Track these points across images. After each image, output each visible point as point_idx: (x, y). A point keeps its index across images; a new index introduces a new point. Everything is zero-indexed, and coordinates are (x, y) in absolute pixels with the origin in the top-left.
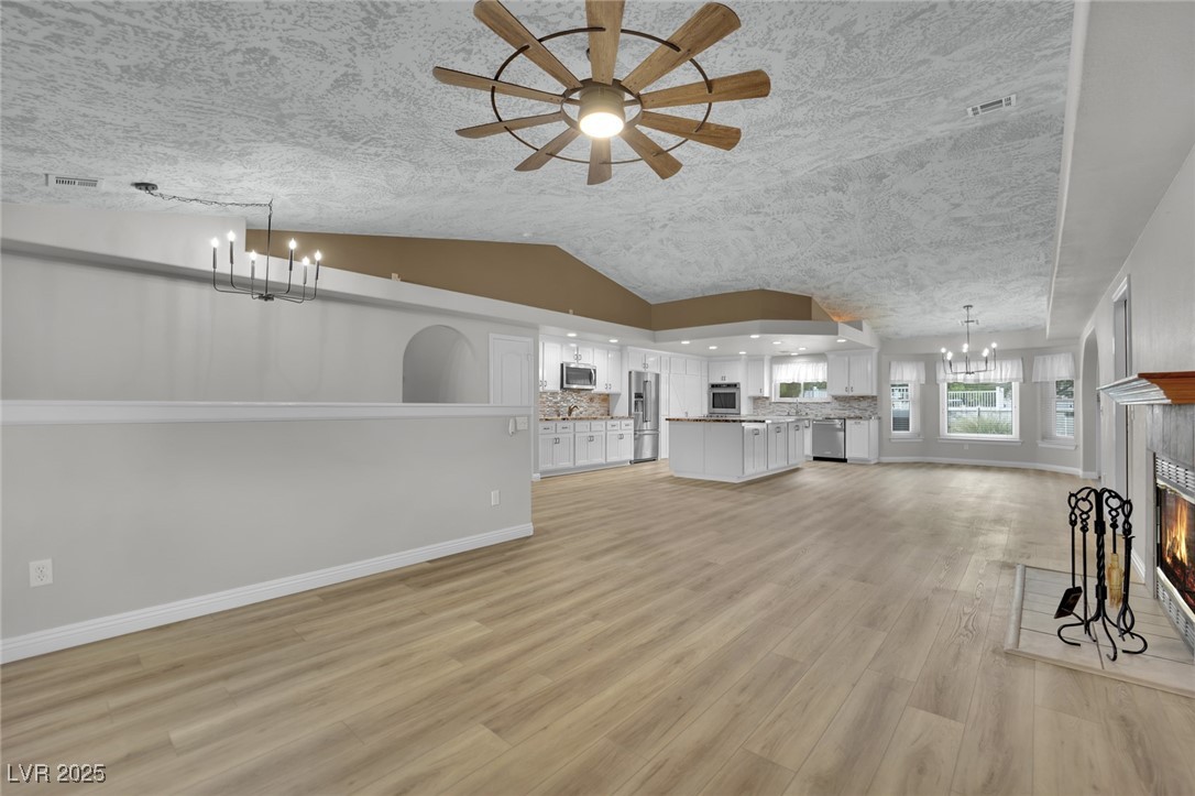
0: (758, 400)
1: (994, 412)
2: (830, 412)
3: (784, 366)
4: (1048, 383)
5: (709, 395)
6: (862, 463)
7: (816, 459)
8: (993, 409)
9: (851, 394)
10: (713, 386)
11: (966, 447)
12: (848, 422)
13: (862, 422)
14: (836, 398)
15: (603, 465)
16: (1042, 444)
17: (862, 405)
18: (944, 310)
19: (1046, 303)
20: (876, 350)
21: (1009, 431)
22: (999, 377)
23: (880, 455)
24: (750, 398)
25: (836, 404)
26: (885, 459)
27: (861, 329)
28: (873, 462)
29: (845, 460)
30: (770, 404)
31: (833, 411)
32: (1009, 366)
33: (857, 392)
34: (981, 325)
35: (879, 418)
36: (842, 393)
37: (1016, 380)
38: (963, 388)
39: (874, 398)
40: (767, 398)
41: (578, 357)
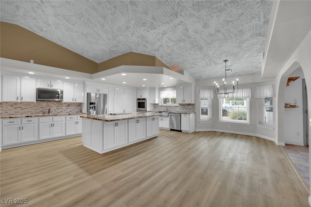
0: (155, 105)
1: (243, 107)
2: (178, 110)
3: (163, 92)
4: (261, 99)
5: (137, 102)
6: (187, 133)
7: (171, 130)
8: (242, 106)
9: (184, 103)
10: (139, 99)
11: (229, 126)
12: (182, 115)
13: (187, 115)
14: (180, 104)
15: (64, 137)
16: (259, 126)
17: (189, 107)
18: (216, 64)
19: (262, 57)
20: (193, 85)
21: (245, 119)
22: (241, 96)
23: (195, 128)
24: (151, 104)
25: (180, 107)
26: (197, 130)
27: (183, 74)
28: (191, 132)
29: (181, 131)
30: (159, 106)
31: (179, 110)
32: (246, 91)
33: (187, 102)
34: (233, 72)
35: (195, 113)
36: (182, 103)
37: (248, 97)
38: (235, 100)
39: (193, 105)
40: (158, 104)
41: (51, 86)
